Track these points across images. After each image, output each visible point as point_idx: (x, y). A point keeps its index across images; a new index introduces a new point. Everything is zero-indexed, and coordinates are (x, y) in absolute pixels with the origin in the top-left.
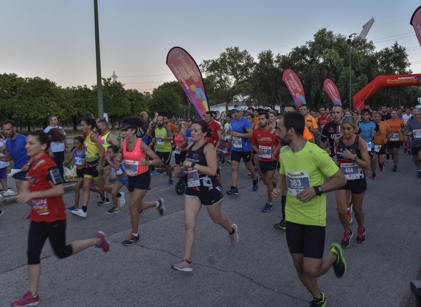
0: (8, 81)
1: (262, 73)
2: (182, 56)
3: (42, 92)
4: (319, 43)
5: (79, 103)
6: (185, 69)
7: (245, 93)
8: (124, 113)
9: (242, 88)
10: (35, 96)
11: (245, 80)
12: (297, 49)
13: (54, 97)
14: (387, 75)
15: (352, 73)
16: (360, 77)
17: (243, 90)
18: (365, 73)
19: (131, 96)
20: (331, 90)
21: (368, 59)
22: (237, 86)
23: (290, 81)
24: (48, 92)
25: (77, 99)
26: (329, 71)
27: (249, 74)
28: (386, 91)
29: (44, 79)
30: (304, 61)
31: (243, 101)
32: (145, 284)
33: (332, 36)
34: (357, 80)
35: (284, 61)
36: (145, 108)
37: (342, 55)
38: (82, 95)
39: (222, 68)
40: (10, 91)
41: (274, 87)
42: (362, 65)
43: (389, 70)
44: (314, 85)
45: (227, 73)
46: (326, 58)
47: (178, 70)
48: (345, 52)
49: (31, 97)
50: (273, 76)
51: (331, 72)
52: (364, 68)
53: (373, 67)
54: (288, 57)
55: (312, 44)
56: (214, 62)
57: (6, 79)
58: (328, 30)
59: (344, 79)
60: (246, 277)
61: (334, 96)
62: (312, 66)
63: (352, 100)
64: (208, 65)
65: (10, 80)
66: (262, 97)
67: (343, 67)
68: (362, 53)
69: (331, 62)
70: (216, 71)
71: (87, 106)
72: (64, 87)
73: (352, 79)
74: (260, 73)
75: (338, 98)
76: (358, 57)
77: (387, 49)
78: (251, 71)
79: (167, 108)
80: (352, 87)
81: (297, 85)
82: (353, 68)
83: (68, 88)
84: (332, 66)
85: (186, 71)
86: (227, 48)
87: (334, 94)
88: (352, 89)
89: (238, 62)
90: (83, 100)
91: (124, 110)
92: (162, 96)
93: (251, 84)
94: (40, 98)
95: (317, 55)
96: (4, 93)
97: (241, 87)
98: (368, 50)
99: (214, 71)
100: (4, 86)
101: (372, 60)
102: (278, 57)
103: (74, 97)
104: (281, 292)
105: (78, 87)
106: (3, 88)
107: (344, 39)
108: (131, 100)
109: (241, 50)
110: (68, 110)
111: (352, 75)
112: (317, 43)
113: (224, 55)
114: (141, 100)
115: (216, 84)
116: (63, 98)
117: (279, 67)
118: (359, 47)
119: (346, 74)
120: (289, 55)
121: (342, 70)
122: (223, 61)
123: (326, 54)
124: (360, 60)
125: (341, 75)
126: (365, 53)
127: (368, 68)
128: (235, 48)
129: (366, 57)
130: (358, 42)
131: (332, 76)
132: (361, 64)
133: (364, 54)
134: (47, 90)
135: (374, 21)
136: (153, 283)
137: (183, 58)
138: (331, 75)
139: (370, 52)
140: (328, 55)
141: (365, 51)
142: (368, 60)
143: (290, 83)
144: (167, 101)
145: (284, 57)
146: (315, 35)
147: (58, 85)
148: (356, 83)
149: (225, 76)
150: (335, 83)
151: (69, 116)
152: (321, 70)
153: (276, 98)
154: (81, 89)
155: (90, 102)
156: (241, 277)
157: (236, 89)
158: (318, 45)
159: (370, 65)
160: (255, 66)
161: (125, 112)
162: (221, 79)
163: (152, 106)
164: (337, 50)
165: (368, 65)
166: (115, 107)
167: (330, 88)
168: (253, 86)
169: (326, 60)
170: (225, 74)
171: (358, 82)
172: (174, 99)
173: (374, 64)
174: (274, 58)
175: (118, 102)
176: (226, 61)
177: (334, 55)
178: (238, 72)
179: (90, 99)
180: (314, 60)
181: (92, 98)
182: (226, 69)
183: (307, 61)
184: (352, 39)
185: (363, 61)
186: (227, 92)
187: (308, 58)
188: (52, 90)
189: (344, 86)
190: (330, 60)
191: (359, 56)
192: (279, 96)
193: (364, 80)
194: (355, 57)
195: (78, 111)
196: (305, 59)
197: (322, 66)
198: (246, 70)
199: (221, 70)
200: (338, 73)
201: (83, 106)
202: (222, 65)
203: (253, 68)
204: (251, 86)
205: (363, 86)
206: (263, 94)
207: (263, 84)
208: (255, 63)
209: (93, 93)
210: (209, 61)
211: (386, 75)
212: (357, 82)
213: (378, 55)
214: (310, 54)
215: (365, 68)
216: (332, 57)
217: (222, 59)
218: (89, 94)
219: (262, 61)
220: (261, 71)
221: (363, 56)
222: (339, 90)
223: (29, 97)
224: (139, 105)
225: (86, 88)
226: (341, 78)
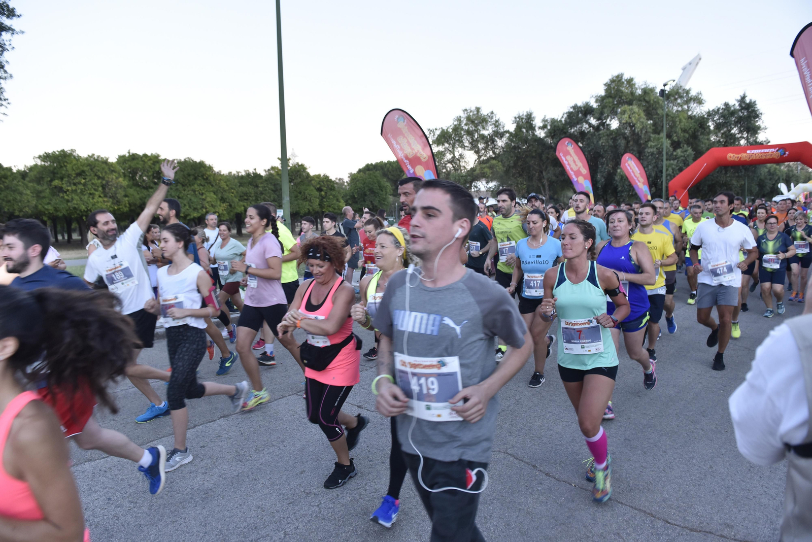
0: (150, 163)
1: (518, 146)
2: (404, 122)
3: (196, 179)
4: (611, 97)
5: (246, 194)
6: (408, 142)
7: (491, 178)
8: (308, 209)
9: (486, 170)
10: (186, 185)
11: (491, 158)
12: (575, 107)
13: (212, 186)
14: (727, 146)
15: (666, 143)
16: (681, 149)
17: (488, 174)
18: (688, 144)
19: (319, 184)
20: (633, 172)
21: (693, 121)
22: (478, 168)
23: (568, 157)
24: (204, 179)
25: (244, 189)
26: (628, 142)
27: (497, 148)
28: (724, 172)
29: (198, 161)
30: (587, 126)
31: (487, 191)
32: (371, 463)
33: (634, 84)
34: (676, 156)
35: (555, 126)
36: (340, 202)
37: (649, 114)
38: (250, 183)
39: (455, 139)
40: (151, 178)
41: (537, 168)
42: (684, 131)
43: (731, 139)
44: (602, 164)
45: (463, 147)
46: (623, 121)
47: (398, 143)
48: (656, 110)
49: (180, 186)
50: (536, 151)
51: (631, 143)
52: (687, 135)
53: (702, 133)
54: (561, 121)
55: (601, 100)
56: (443, 130)
57: (146, 160)
58: (626, 77)
59: (652, 154)
60: (525, 462)
61: (637, 182)
62: (600, 134)
63: (667, 188)
64: (434, 135)
65: (151, 162)
66: (517, 184)
67: (652, 135)
68: (683, 111)
69: (631, 127)
70: (447, 145)
71: (257, 200)
72: (225, 172)
73: (667, 153)
74: (514, 148)
75: (644, 184)
76: (676, 117)
77: (726, 105)
78: (500, 143)
79: (371, 202)
80: (668, 167)
81: (580, 164)
82: (669, 136)
83: (230, 173)
84: (633, 133)
85: (409, 144)
86: (464, 108)
87: (638, 178)
88: (667, 170)
89: (481, 129)
90: (251, 190)
91: (309, 205)
92: (364, 183)
93: (500, 163)
94: (193, 187)
95: (608, 116)
96: (144, 181)
97: (484, 168)
98: (693, 105)
99: (443, 145)
100: (144, 171)
101: (701, 122)
102: (544, 121)
103: (239, 186)
104: (583, 489)
105: (245, 171)
106: (142, 173)
107: (652, 90)
108: (320, 190)
109: (484, 112)
110: (230, 206)
111: (667, 147)
112: (608, 97)
113: (459, 119)
114: (334, 190)
115: (446, 164)
116: (224, 188)
117: (545, 137)
118: (679, 101)
119: (656, 145)
120: (563, 117)
121: (649, 140)
122: (458, 128)
123: (624, 114)
124: (680, 122)
125: (649, 148)
126: (688, 110)
127: (694, 136)
128: (476, 108)
129: (691, 117)
130: (677, 93)
131: (632, 150)
132: (682, 130)
133: (687, 113)
134: (202, 176)
135: (700, 59)
136: (383, 463)
137: (406, 125)
138: (631, 148)
139: (697, 110)
140: (626, 116)
141: (688, 107)
142: (695, 122)
143: (568, 161)
144: (372, 191)
145: (553, 121)
146: (605, 85)
147: (216, 169)
148: (674, 159)
149: (460, 153)
150: (639, 159)
151: (232, 214)
152: (615, 140)
153: (540, 185)
154: (248, 175)
155: (262, 193)
156: (517, 461)
157: (478, 171)
158: (611, 100)
159: (698, 131)
160: (508, 135)
161: (311, 208)
162: (454, 157)
163: (349, 199)
164: (641, 108)
165: (694, 131)
166: (296, 200)
167: (631, 168)
168: (504, 166)
169: (624, 124)
170: (459, 149)
171: (678, 158)
172: (381, 188)
173: (704, 129)
174: (538, 123)
175: (300, 193)
176: (462, 129)
177: (637, 116)
178: (481, 146)
179: (261, 189)
180: (603, 124)
181: (265, 187)
182: (462, 141)
183: (590, 125)
184: (667, 88)
185: (684, 125)
186: (462, 176)
187: (593, 121)
188: (210, 176)
189: (653, 165)
190: (630, 124)
191: (679, 117)
192: (546, 182)
193: (688, 156)
194: (672, 117)
195: (244, 206)
196: (587, 122)
197: (616, 133)
198: (493, 141)
199: (454, 143)
200: (643, 144)
201: (251, 198)
202: (455, 135)
203: (504, 139)
204: (500, 168)
205: (686, 164)
206: (520, 179)
207: (520, 164)
208: (508, 132)
209: (266, 180)
210: (436, 129)
211: (725, 145)
212: (676, 158)
213: (710, 114)
214: (597, 115)
215: (689, 135)
216: (633, 119)
217: (455, 126)
218: (260, 181)
219: (519, 128)
220: (517, 143)
221: (686, 115)
222: (646, 172)
223: (178, 187)
224: (331, 197)
225: (256, 173)
226: (649, 153)
